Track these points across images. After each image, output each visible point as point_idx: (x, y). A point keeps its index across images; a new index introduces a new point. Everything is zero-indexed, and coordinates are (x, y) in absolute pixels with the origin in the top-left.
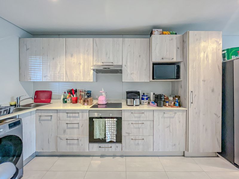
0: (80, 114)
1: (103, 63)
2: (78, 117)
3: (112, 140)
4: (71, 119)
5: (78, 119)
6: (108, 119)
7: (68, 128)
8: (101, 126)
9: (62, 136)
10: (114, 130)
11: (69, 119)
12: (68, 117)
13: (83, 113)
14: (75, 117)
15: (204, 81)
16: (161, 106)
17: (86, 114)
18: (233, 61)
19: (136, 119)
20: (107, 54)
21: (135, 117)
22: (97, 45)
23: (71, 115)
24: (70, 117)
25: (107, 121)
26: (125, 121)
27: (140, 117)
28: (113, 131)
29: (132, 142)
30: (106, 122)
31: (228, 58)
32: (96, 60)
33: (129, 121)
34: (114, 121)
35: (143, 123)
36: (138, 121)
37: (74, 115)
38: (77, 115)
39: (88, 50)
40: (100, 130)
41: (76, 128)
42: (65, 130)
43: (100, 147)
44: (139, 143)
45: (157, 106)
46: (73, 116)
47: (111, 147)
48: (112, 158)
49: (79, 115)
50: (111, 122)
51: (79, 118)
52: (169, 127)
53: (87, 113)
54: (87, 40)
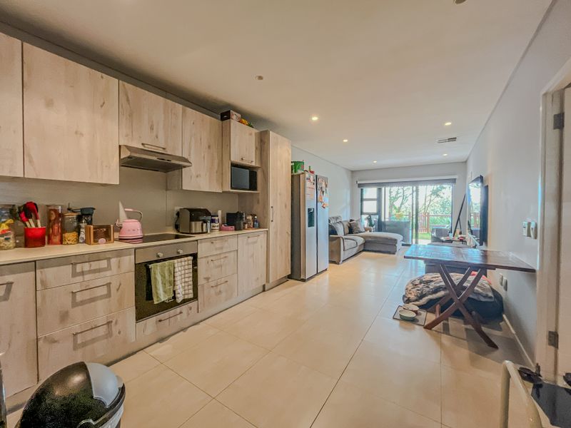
0: (114, 261)
1: (143, 144)
2: (109, 268)
3: (186, 297)
4: (87, 277)
5: (108, 273)
6: (179, 260)
7: (75, 304)
8: (167, 275)
9: (57, 333)
10: (189, 277)
11: (79, 279)
12: (75, 274)
13: (120, 256)
14: (99, 270)
15: (280, 195)
16: (240, 229)
17: (127, 258)
18: (299, 175)
19: (218, 252)
20: (152, 128)
21: (216, 249)
22: (128, 100)
23: (86, 267)
24: (83, 273)
25: (178, 262)
26: (202, 258)
27: (222, 248)
28: (187, 280)
29: (213, 291)
30: (176, 265)
31: (295, 172)
32: (127, 136)
33: (207, 257)
34: (188, 260)
35: (226, 257)
36: (220, 254)
37: (95, 265)
38: (104, 264)
39: (104, 103)
40: (165, 284)
41: (102, 297)
42: (67, 313)
43: (160, 321)
44: (222, 289)
45: (236, 230)
46: (92, 268)
47: (181, 313)
48: (182, 333)
49: (109, 264)
50: (183, 263)
51: (111, 269)
52: (252, 256)
53: (130, 255)
54: (102, 77)
